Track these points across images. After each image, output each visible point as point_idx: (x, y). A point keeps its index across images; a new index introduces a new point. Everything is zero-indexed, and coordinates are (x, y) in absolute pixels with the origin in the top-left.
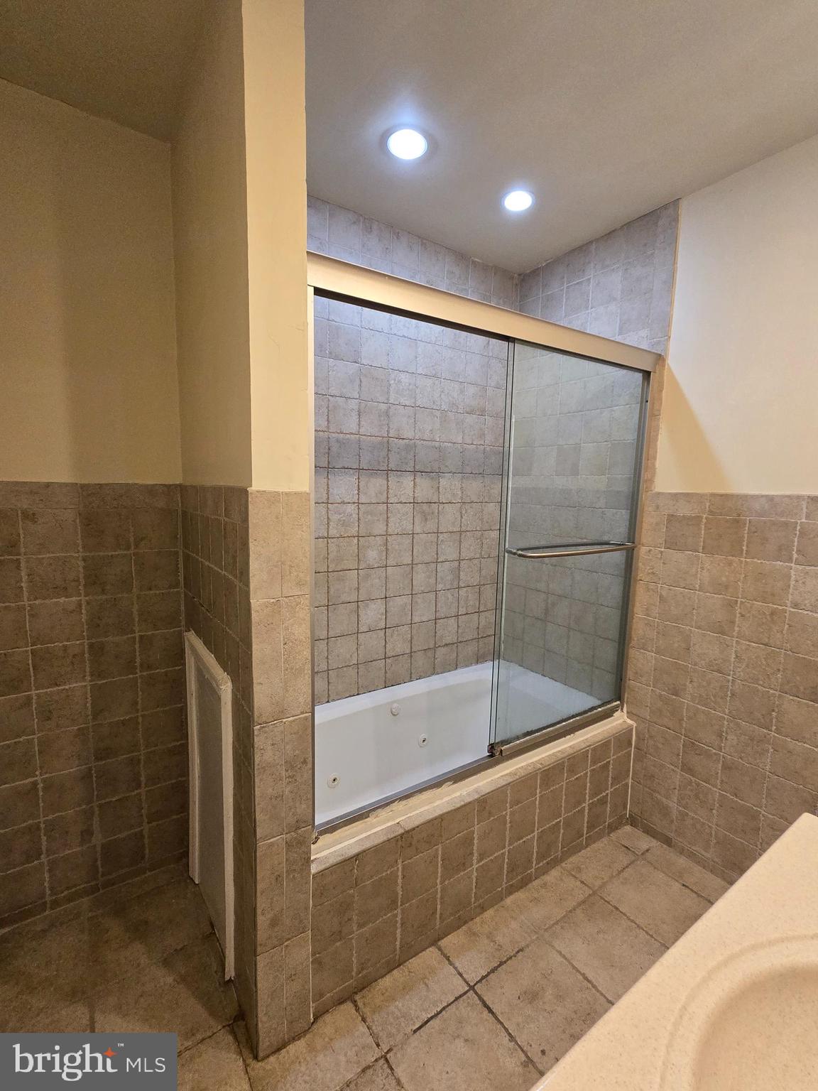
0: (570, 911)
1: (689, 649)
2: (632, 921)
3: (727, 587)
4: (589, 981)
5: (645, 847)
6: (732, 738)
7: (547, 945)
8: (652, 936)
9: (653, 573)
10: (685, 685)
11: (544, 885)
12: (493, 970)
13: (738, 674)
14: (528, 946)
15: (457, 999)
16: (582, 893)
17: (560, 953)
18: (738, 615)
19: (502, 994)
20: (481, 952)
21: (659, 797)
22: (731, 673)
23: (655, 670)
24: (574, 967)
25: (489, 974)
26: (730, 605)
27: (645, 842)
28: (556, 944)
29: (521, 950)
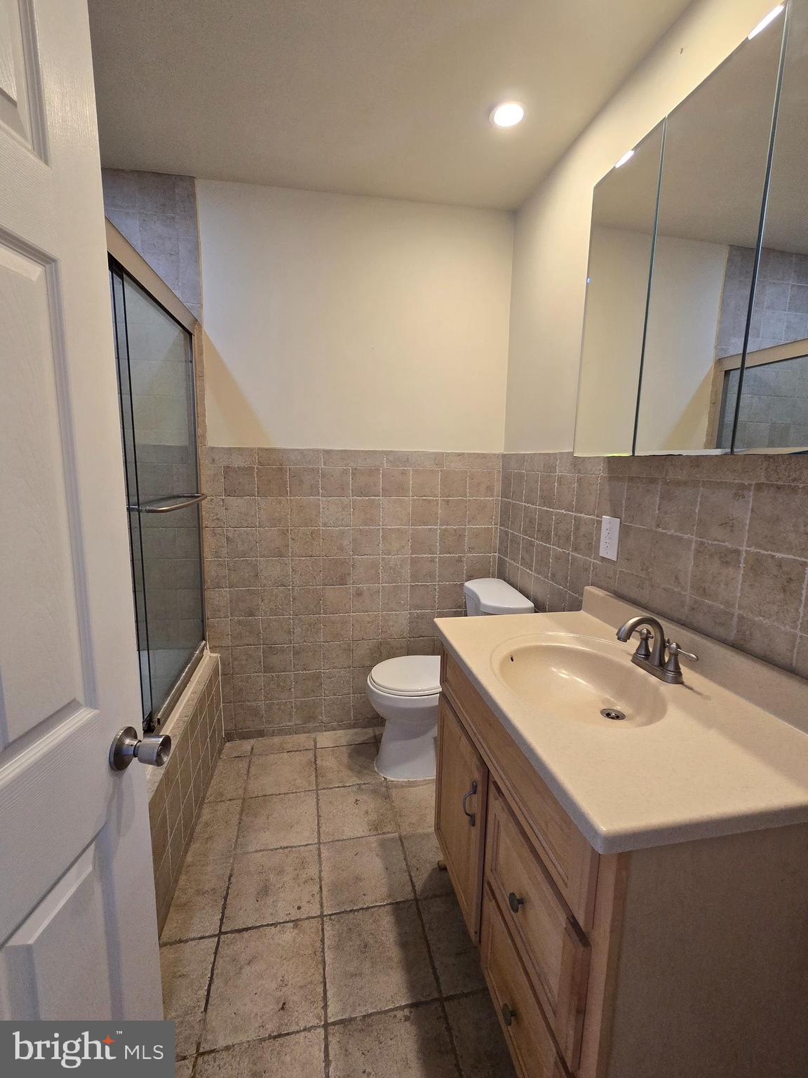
0: (240, 823)
1: (257, 575)
2: (280, 794)
3: (280, 521)
4: (287, 847)
5: (249, 748)
6: (298, 630)
7: (245, 856)
8: (296, 792)
9: (218, 519)
10: (258, 605)
11: (207, 824)
12: (224, 908)
13: (295, 583)
14: (232, 870)
15: (216, 953)
16: (236, 806)
17: (256, 851)
18: (290, 540)
19: (244, 914)
20: (204, 908)
21: (249, 704)
22: (291, 583)
23: (231, 601)
24: (272, 850)
25: (223, 913)
26: (284, 533)
27: (246, 745)
28: (250, 849)
29: (231, 876)
